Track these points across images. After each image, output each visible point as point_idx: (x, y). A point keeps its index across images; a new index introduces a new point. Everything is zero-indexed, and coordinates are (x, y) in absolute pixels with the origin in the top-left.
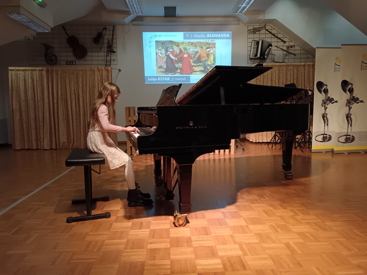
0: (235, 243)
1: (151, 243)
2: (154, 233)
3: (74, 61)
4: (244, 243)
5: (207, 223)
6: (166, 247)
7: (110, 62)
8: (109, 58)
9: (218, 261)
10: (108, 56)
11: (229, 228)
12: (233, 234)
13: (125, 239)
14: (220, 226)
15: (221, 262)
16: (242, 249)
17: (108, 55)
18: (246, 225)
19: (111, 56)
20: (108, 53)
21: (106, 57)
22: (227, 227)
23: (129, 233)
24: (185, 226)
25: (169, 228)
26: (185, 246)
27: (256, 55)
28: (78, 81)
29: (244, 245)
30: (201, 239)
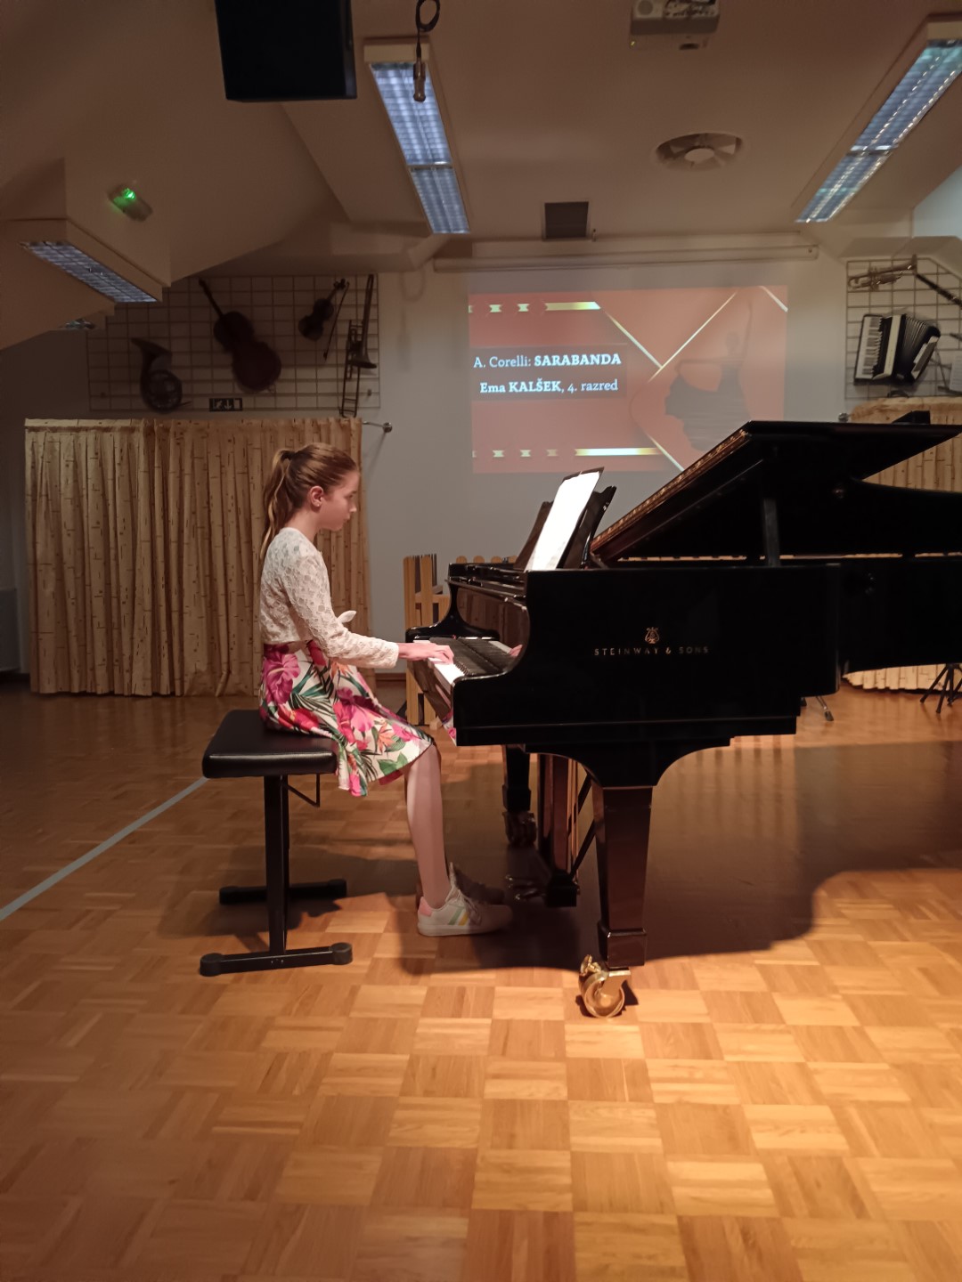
0: (818, 1098)
1: (497, 1076)
2: (506, 1038)
3: (236, 399)
4: (852, 1102)
5: (704, 1010)
6: (554, 1097)
7: (356, 401)
8: (351, 386)
9: (755, 1171)
10: (350, 379)
11: (789, 1032)
12: (808, 1060)
13: (402, 1053)
14: (756, 1022)
15: (764, 1177)
16: (846, 1128)
17: (348, 375)
18: (857, 1023)
19: (359, 379)
20: (349, 369)
21: (341, 384)
22: (781, 1032)
23: (416, 1029)
24: (620, 1014)
25: (561, 1017)
26: (624, 1100)
27: (879, 368)
28: (247, 466)
29: (853, 1112)
30: (684, 1074)
